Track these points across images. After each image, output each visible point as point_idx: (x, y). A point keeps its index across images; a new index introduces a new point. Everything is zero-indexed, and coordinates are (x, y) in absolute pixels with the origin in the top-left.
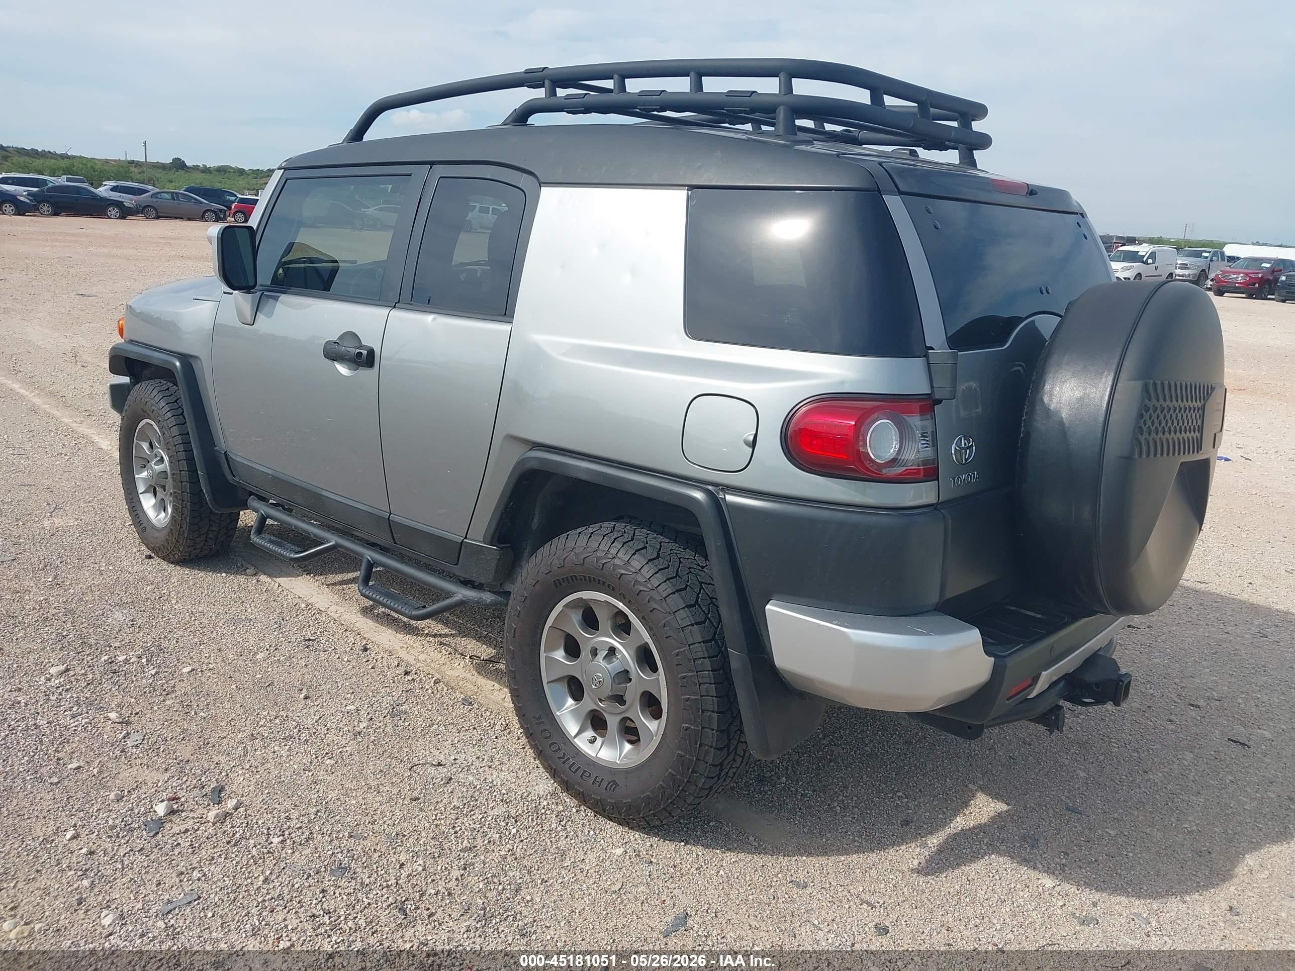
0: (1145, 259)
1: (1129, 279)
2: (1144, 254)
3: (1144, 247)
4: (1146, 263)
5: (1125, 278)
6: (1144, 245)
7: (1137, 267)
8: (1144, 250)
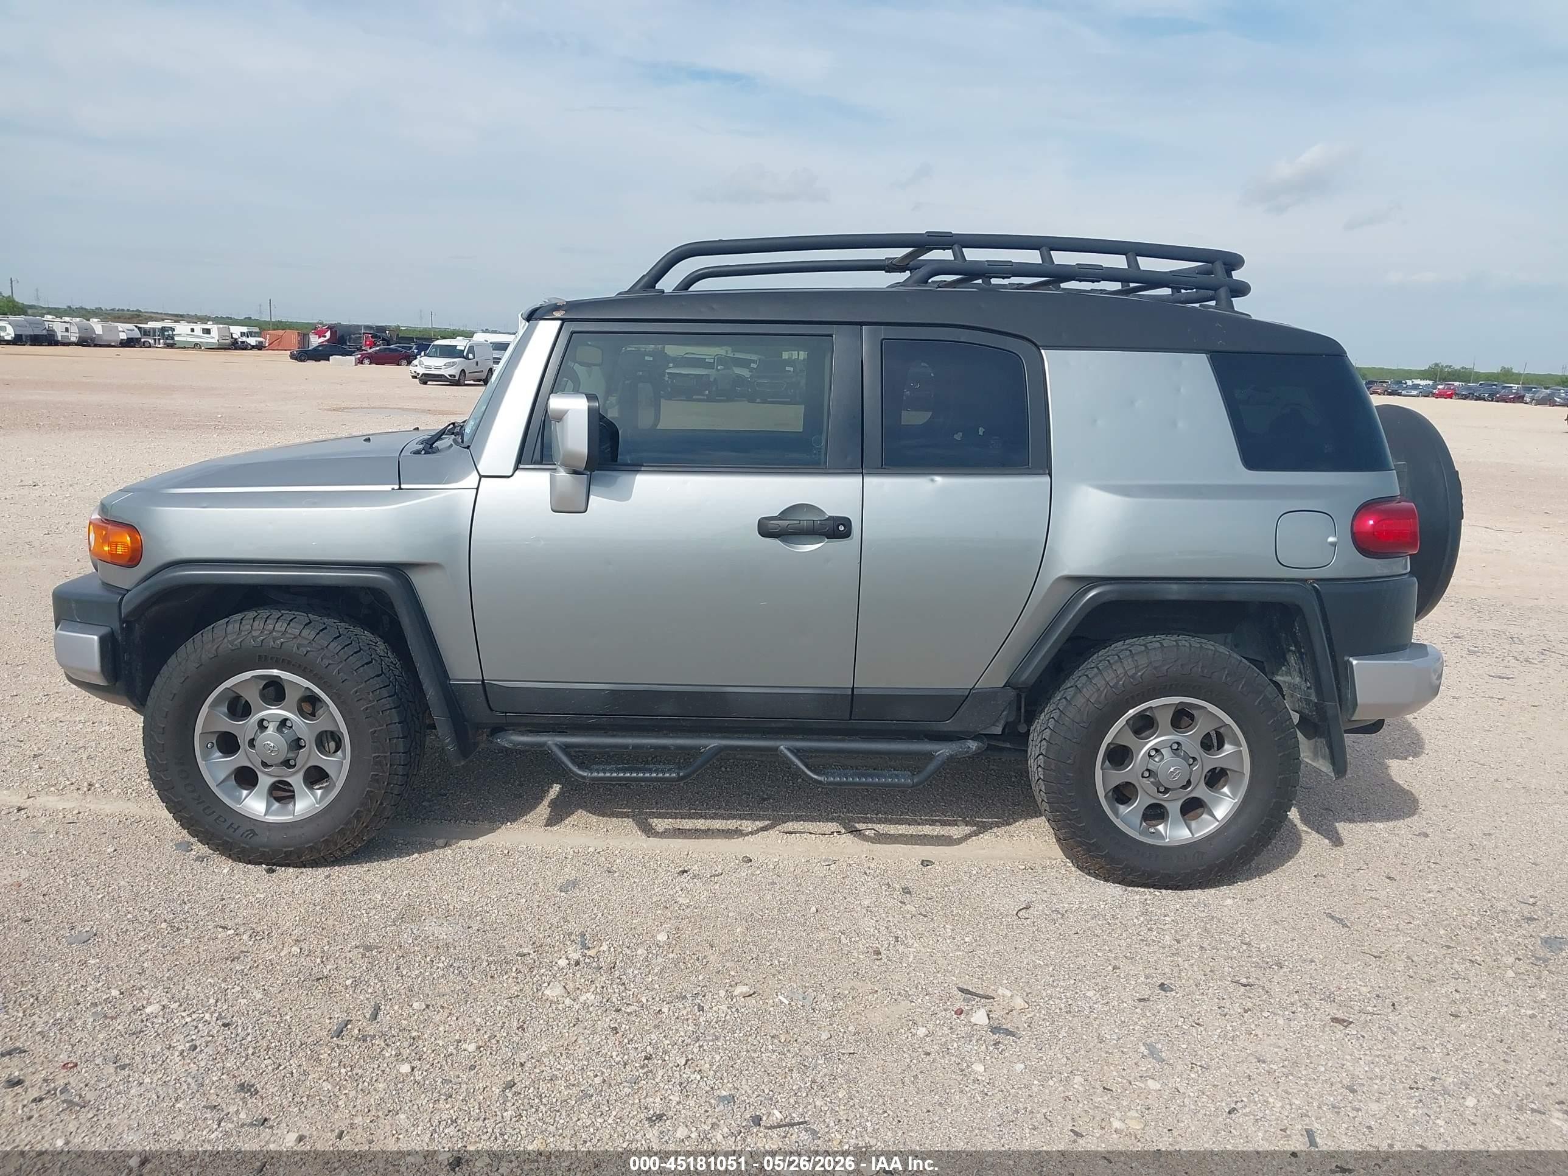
0: (465, 354)
1: (454, 376)
2: (463, 348)
3: (458, 340)
4: (467, 358)
5: (450, 376)
6: (458, 338)
7: (459, 362)
8: (460, 343)
